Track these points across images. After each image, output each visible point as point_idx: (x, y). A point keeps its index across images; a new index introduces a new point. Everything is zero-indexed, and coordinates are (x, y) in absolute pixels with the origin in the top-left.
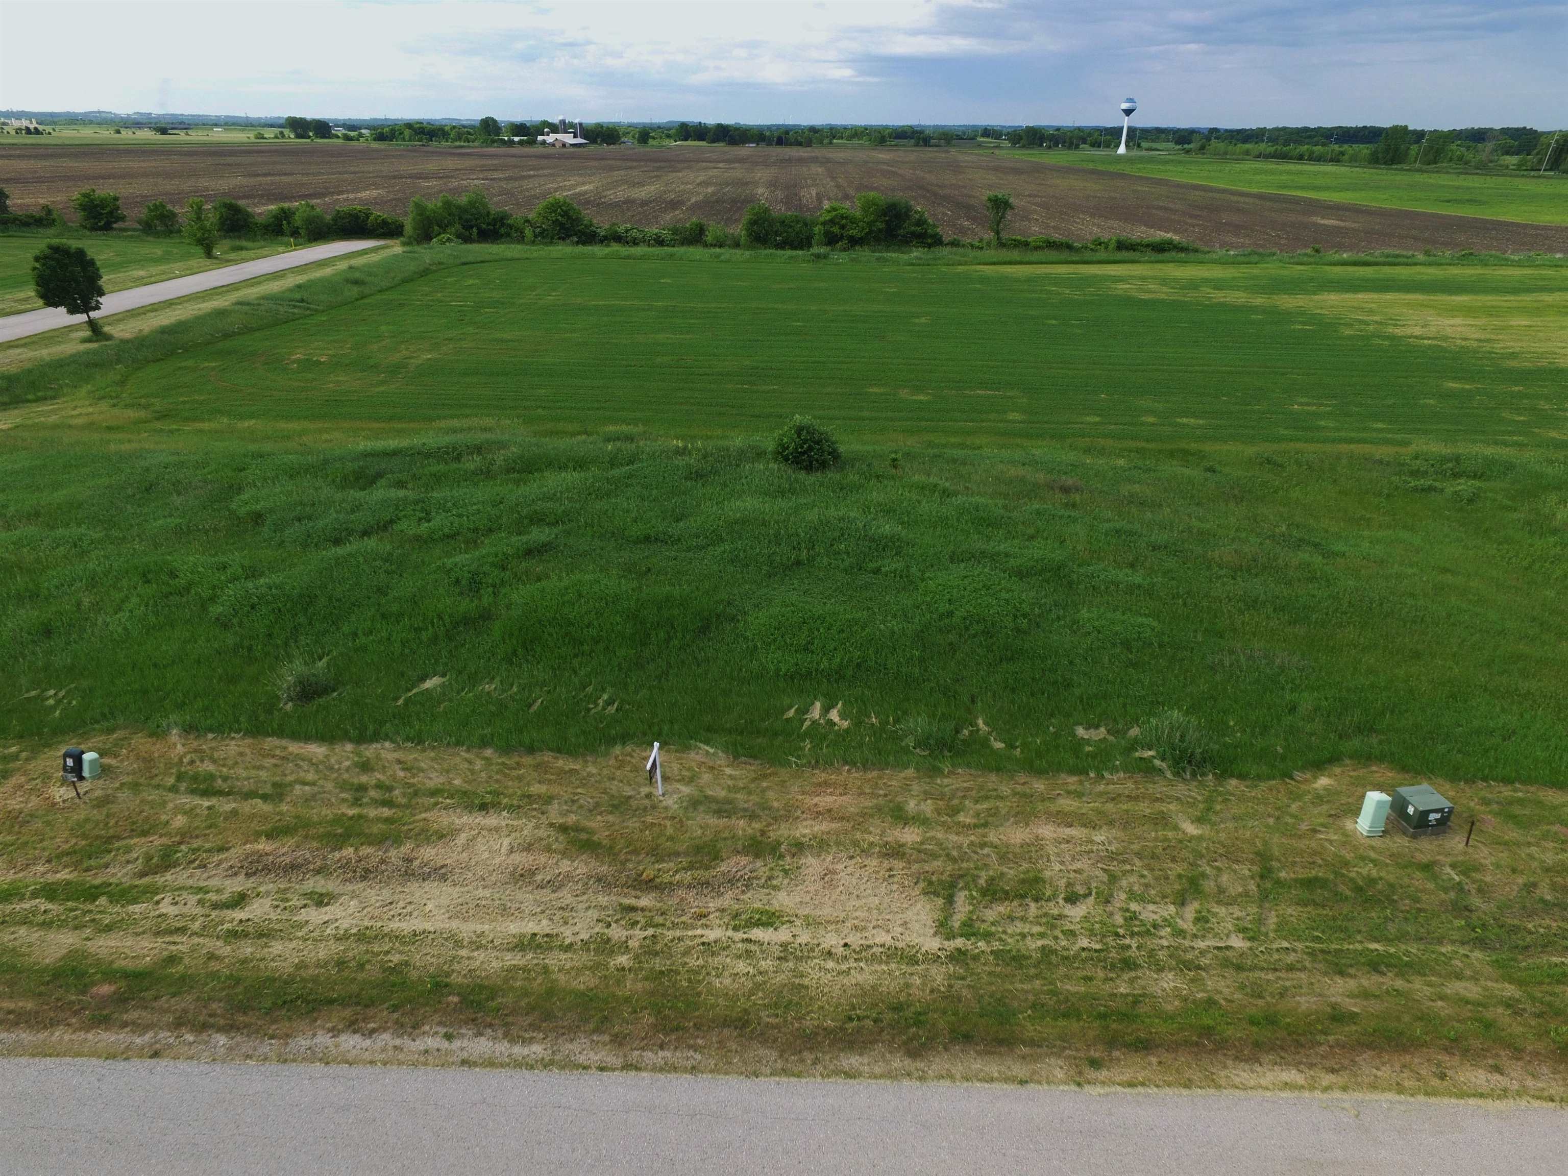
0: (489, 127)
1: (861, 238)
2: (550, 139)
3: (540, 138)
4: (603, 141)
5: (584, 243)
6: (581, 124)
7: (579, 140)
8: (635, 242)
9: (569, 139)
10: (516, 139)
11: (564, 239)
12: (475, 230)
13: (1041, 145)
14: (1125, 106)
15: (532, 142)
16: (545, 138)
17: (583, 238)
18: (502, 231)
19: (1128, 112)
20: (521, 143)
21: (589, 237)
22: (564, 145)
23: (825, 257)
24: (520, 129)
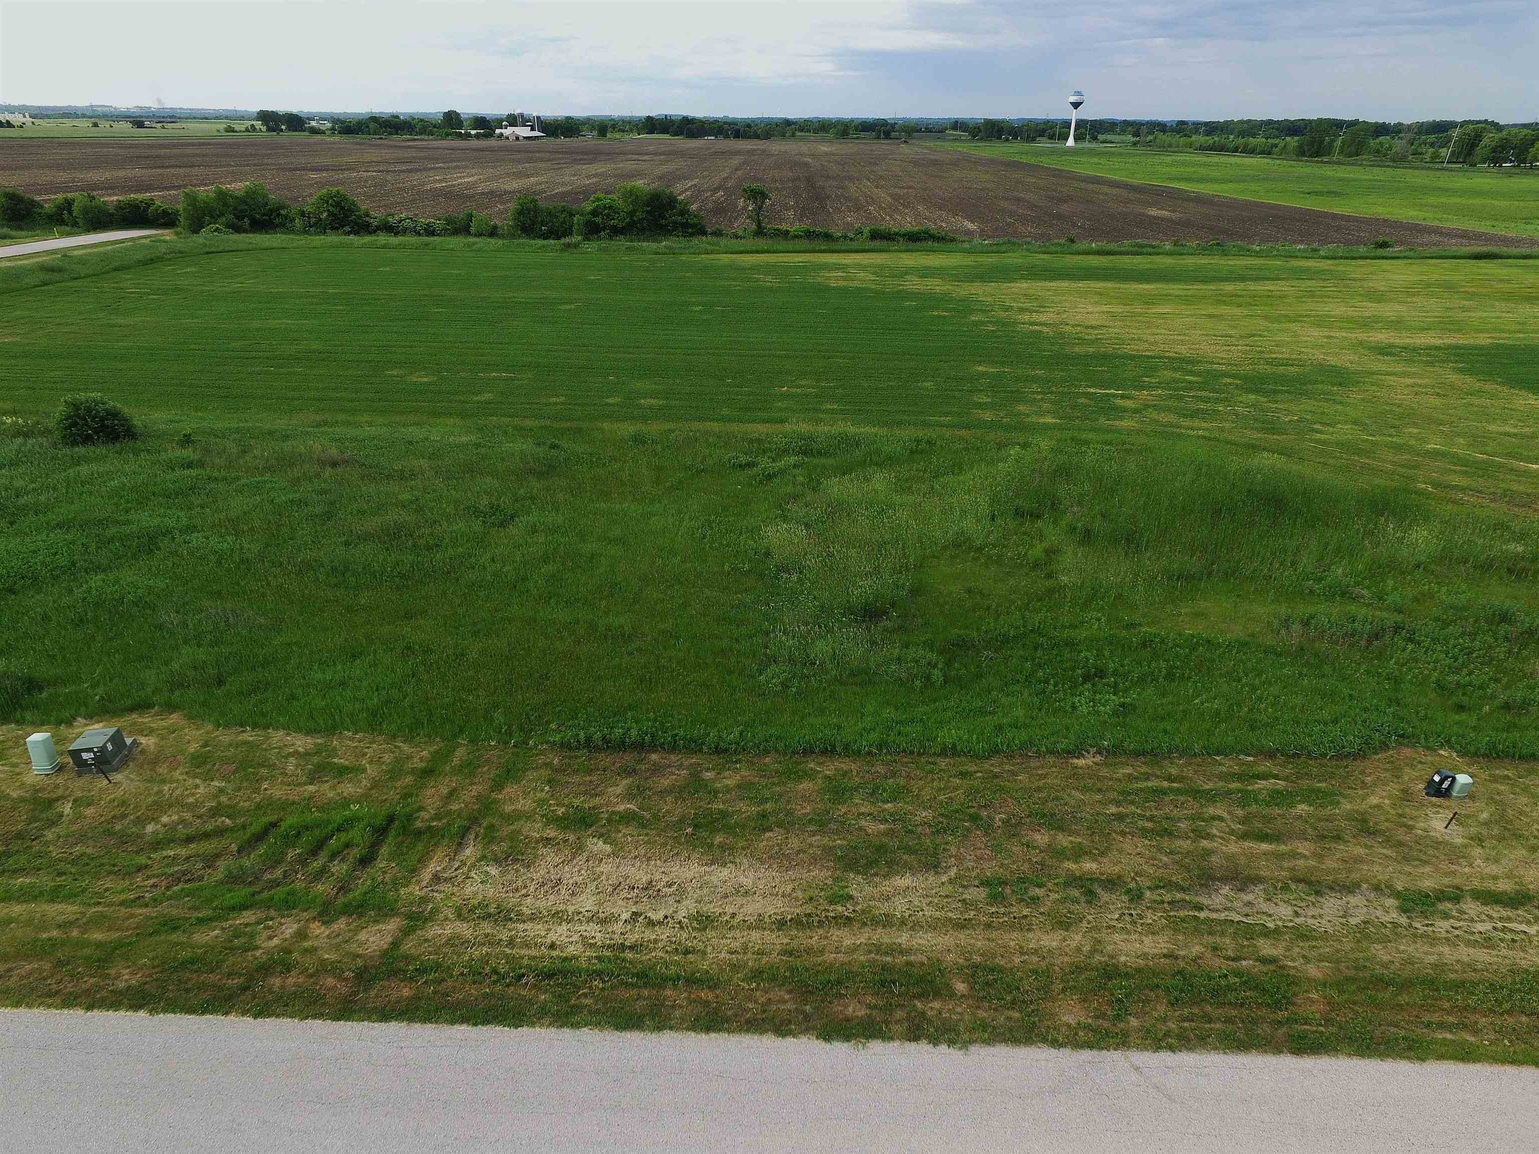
0: (452, 119)
1: (623, 228)
2: (508, 131)
3: (498, 131)
4: (563, 134)
5: (356, 233)
6: (538, 118)
7: (536, 133)
8: (404, 231)
9: (524, 132)
10: (473, 132)
11: (336, 229)
12: (246, 220)
13: (1001, 138)
14: (1073, 99)
15: (490, 135)
16: (503, 131)
17: (356, 228)
18: (277, 221)
19: (1076, 105)
20: (477, 136)
21: (362, 227)
22: (517, 138)
23: (576, 246)
24: (481, 122)
